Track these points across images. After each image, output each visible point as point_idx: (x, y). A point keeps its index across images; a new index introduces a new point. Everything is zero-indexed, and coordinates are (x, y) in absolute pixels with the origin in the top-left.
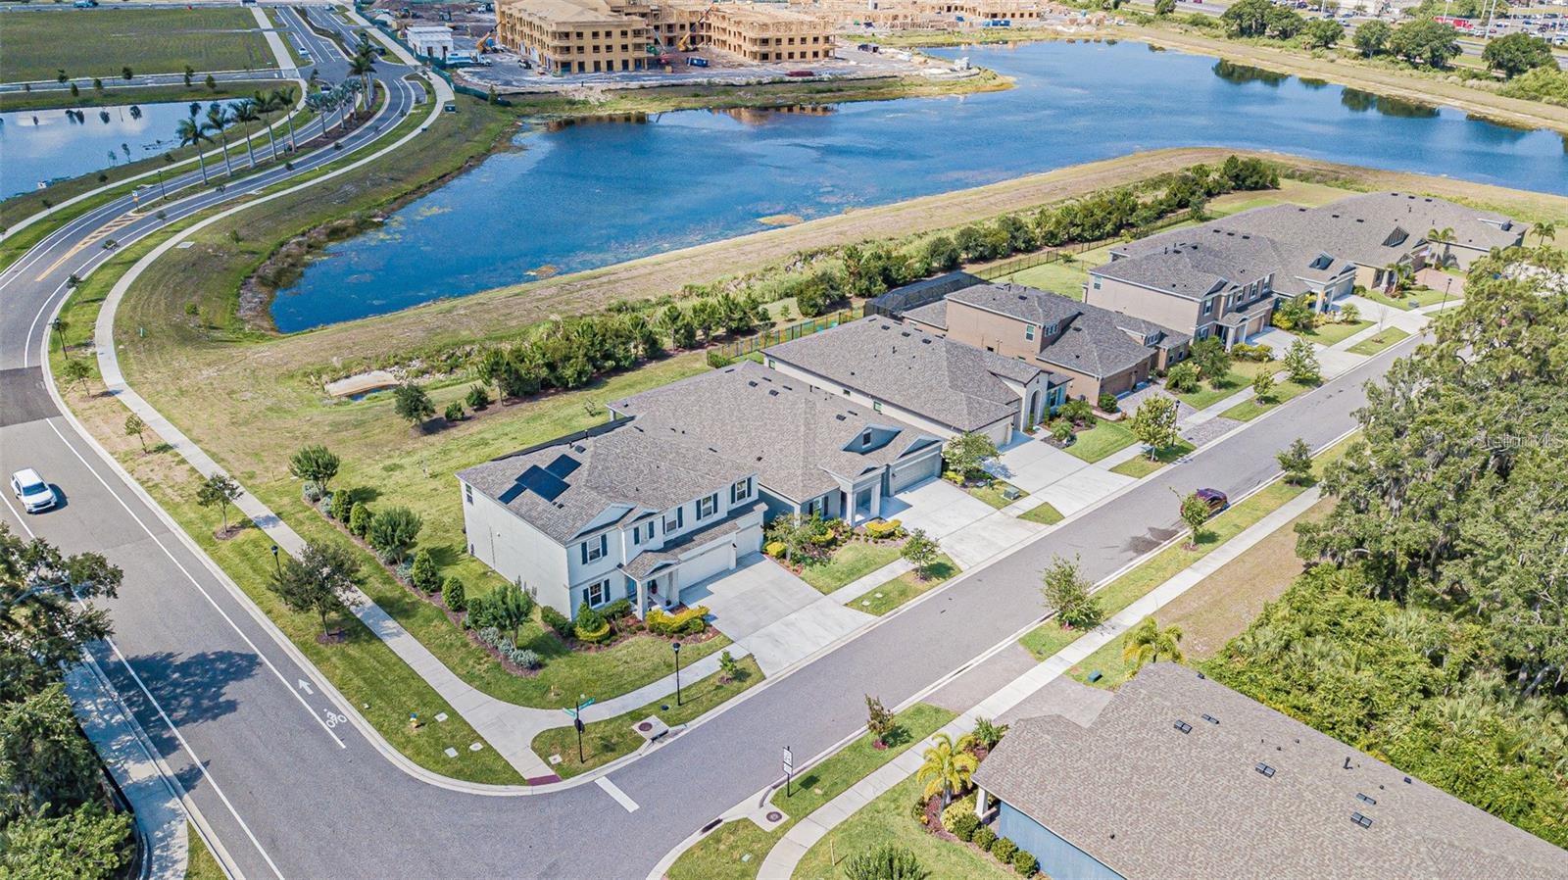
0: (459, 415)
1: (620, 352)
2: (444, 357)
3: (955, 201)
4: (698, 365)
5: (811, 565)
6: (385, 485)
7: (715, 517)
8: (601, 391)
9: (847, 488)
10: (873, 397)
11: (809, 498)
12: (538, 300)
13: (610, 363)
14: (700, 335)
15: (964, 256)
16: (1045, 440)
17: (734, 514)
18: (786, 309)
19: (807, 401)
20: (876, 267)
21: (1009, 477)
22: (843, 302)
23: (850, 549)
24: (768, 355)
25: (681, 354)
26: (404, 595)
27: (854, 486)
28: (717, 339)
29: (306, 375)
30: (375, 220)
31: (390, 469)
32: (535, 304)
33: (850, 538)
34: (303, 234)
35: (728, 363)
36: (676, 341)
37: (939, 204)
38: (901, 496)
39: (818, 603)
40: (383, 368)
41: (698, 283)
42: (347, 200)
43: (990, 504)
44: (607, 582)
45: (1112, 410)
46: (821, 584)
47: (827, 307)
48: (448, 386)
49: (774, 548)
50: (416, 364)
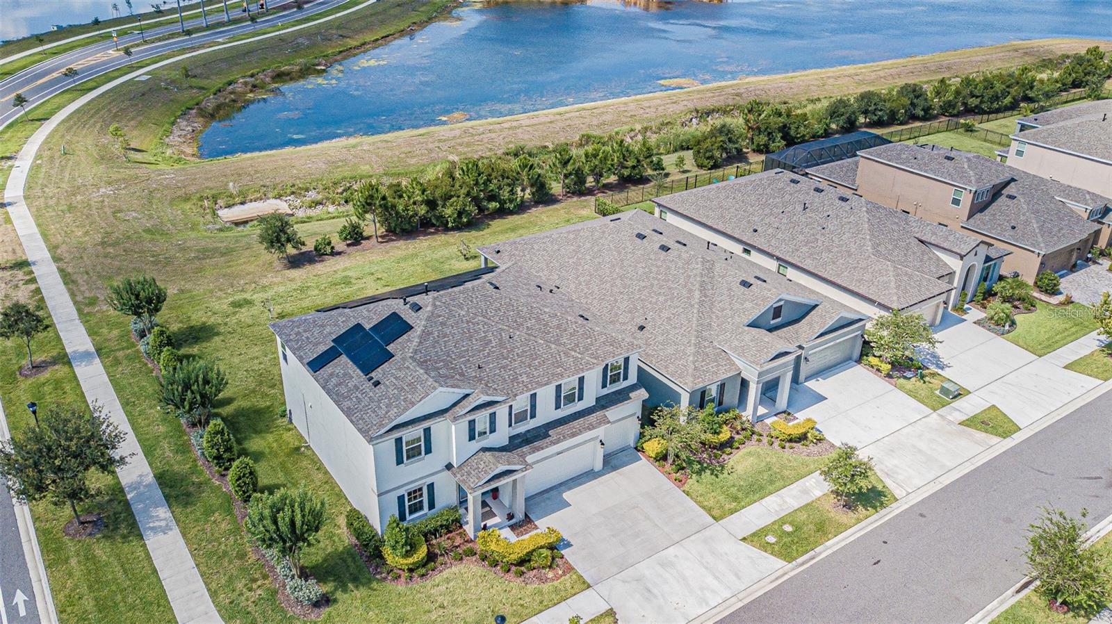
0: (328, 250)
1: (505, 194)
2: (340, 190)
3: (845, 73)
4: (584, 212)
5: (699, 473)
6: (226, 324)
7: (579, 406)
8: (482, 233)
9: (751, 375)
10: (778, 259)
11: (701, 385)
12: (440, 141)
13: (494, 205)
14: (590, 182)
15: (862, 120)
16: (978, 323)
17: (604, 403)
18: (681, 160)
19: (704, 261)
20: (775, 123)
21: (942, 368)
22: (740, 157)
23: (750, 454)
24: (659, 205)
25: (569, 200)
26: (194, 470)
27: (760, 375)
28: (608, 187)
29: (201, 199)
30: (319, 68)
31: (237, 305)
32: (437, 144)
33: (749, 438)
34: (252, 76)
35: (617, 211)
36: (566, 186)
37: (832, 74)
38: (811, 384)
39: (707, 533)
40: (279, 197)
41: (596, 132)
42: (297, 50)
43: (923, 402)
44: (431, 487)
45: (1054, 292)
46: (711, 503)
47: (725, 160)
48: (334, 218)
49: (653, 447)
50: (312, 195)
